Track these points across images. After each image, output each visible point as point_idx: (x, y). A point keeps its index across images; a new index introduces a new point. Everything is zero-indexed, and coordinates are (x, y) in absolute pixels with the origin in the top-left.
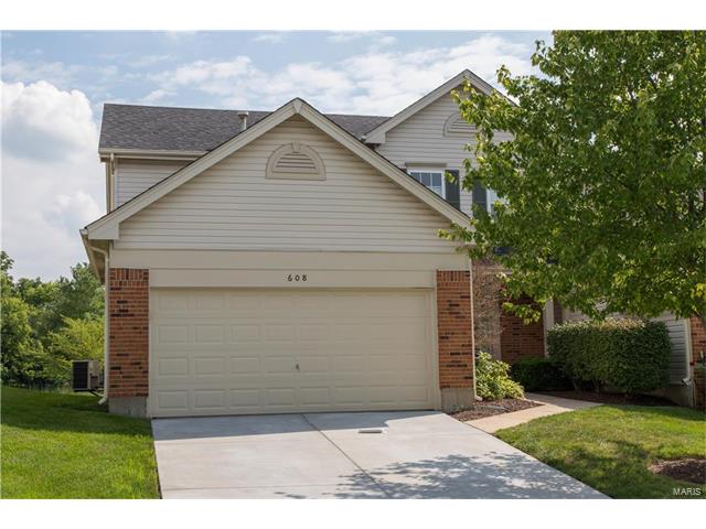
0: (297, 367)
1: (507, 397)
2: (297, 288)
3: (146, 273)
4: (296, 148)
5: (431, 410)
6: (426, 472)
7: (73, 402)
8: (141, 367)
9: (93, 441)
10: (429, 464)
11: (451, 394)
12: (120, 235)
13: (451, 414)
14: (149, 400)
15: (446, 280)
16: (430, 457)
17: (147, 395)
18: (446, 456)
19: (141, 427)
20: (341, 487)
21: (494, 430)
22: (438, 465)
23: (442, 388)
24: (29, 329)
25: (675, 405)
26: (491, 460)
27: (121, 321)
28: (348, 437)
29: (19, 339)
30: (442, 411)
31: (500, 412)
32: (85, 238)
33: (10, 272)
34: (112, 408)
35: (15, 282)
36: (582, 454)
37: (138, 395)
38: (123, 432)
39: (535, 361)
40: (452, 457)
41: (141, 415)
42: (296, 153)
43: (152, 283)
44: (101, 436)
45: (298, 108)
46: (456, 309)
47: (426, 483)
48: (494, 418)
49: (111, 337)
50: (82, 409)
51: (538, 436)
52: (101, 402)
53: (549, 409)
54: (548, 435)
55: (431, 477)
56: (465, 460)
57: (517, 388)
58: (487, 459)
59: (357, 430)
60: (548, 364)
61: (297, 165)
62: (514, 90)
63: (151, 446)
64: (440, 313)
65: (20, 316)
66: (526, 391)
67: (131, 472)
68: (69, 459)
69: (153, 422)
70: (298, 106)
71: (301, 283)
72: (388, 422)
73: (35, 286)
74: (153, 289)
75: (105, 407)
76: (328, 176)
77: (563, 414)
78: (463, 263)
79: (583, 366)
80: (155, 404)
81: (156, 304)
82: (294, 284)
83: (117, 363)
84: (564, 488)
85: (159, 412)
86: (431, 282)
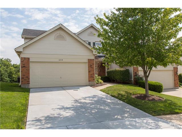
0: (61, 78)
1: (100, 83)
2: (61, 62)
3: (29, 58)
4: (60, 34)
5: (87, 86)
6: (90, 99)
7: (14, 85)
8: (28, 78)
9: (15, 94)
10: (89, 97)
11: (91, 82)
12: (23, 50)
13: (91, 86)
14: (30, 84)
15: (90, 61)
16: (90, 95)
17: (29, 83)
18: (92, 95)
19: (28, 90)
20: (72, 103)
21: (100, 89)
22: (91, 97)
23: (89, 81)
24: (14, 72)
25: (130, 84)
26: (102, 96)
27: (23, 68)
28: (71, 92)
29: (13, 74)
30: (89, 86)
31: (100, 86)
32: (15, 50)
33: (11, 63)
34: (22, 86)
35: (12, 64)
36: (119, 94)
37: (27, 83)
38: (23, 91)
39: (104, 76)
40: (94, 95)
41: (28, 88)
42: (60, 35)
43: (30, 61)
44: (17, 93)
45: (61, 26)
46: (92, 66)
47: (90, 101)
48: (99, 87)
49: (21, 72)
50: (15, 87)
51: (109, 90)
52: (19, 85)
53: (108, 85)
54: (111, 90)
55: (91, 100)
56: (97, 96)
57: (102, 81)
58: (101, 96)
59: (73, 90)
60: (107, 77)
61: (60, 37)
62: (107, 18)
63: (29, 95)
64: (89, 67)
65: (13, 70)
66: (103, 82)
67: (22, 101)
68: (8, 98)
69: (31, 89)
70: (61, 25)
71: (62, 61)
72: (80, 88)
73: (16, 65)
74: (30, 62)
75: (20, 86)
76: (67, 40)
77: (112, 86)
78: (93, 58)
79: (114, 77)
80: (31, 85)
81: (31, 65)
82: (60, 61)
83: (23, 77)
84: (118, 102)
85: (32, 87)
86: (87, 61)
